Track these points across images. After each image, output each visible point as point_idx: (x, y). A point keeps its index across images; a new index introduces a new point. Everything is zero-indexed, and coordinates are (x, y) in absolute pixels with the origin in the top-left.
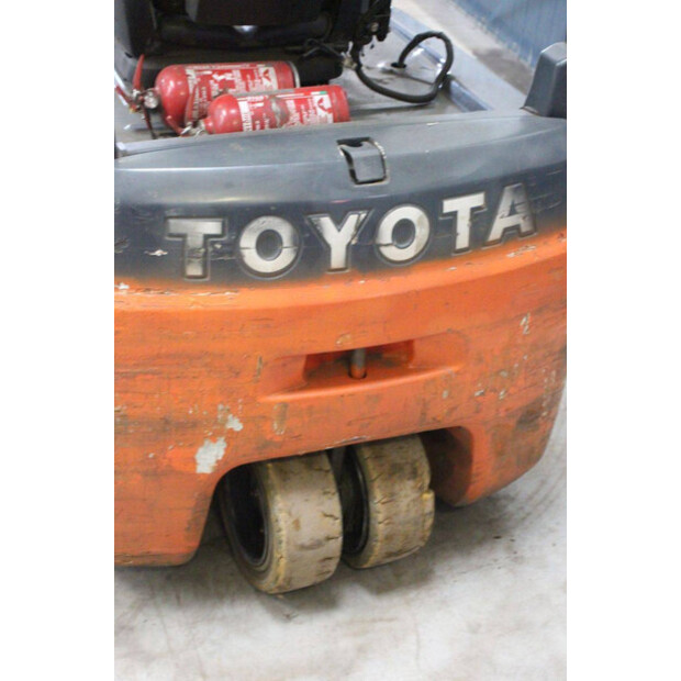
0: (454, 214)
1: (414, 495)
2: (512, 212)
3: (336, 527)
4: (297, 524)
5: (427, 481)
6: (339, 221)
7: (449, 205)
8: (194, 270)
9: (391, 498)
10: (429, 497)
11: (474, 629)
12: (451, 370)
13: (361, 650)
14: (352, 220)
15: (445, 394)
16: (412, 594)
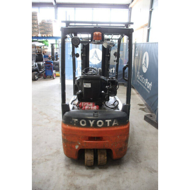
0: (107, 122)
1: (104, 157)
2: (116, 122)
3: (93, 159)
4: (87, 157)
5: (106, 155)
6: (92, 121)
7: (106, 121)
8: (75, 125)
9: (100, 157)
10: (106, 157)
11: (110, 175)
12: (108, 141)
13: (94, 175)
14: (93, 121)
15: (107, 144)
16: (104, 170)
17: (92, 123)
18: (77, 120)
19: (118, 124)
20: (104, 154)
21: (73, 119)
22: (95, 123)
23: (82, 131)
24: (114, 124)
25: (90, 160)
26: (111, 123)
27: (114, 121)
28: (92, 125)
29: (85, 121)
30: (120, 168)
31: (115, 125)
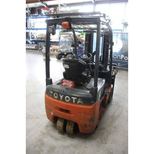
0: (73, 99)
1: (70, 127)
2: (80, 101)
3: (62, 126)
4: (58, 124)
5: (72, 127)
6: (61, 95)
7: (72, 98)
8: (51, 96)
9: (68, 126)
10: (72, 129)
12: (73, 115)
13: (61, 139)
14: (62, 96)
15: (73, 118)
16: (71, 138)
17: (61, 97)
18: (52, 92)
19: (82, 103)
20: (71, 125)
21: (50, 91)
22: (64, 97)
23: (55, 102)
24: (78, 102)
25: (60, 127)
26: (76, 101)
27: (79, 100)
28: (61, 99)
29: (57, 95)
30: (84, 142)
31: (80, 104)
